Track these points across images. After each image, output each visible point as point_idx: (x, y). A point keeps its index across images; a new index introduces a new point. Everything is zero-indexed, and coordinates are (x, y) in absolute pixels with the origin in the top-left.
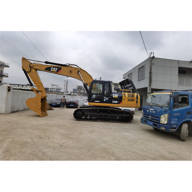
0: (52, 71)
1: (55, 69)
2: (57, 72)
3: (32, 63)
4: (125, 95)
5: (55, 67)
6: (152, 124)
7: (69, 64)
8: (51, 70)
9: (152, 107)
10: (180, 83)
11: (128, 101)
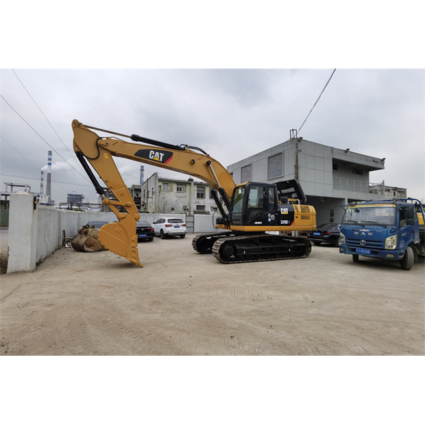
0: (152, 159)
1: (160, 156)
2: (163, 162)
3: (101, 138)
4: (297, 209)
5: (160, 151)
6: (369, 252)
7: (186, 146)
8: (150, 157)
9: (363, 226)
10: (335, 186)
11: (302, 219)
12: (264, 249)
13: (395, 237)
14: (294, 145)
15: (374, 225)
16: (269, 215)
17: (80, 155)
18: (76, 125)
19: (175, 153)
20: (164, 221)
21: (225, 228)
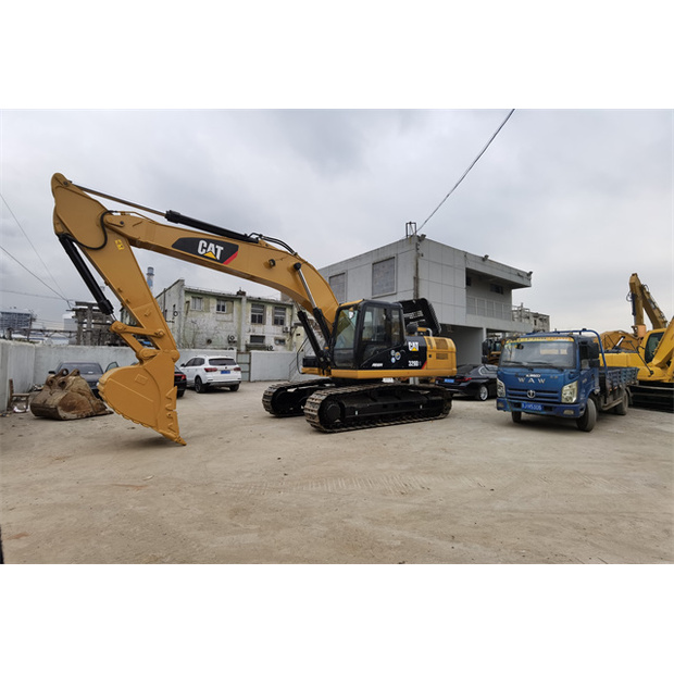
0: (202, 256)
1: (216, 250)
2: (222, 260)
3: (111, 212)
4: (430, 343)
5: (216, 243)
6: (540, 408)
7: (261, 236)
8: (199, 251)
9: (531, 369)
10: (470, 309)
11: (438, 358)
12: (385, 406)
13: (574, 385)
14: (414, 246)
15: (546, 367)
16: (393, 352)
17: (66, 240)
18: (60, 184)
19: (242, 246)
20: (202, 362)
21: (319, 374)
